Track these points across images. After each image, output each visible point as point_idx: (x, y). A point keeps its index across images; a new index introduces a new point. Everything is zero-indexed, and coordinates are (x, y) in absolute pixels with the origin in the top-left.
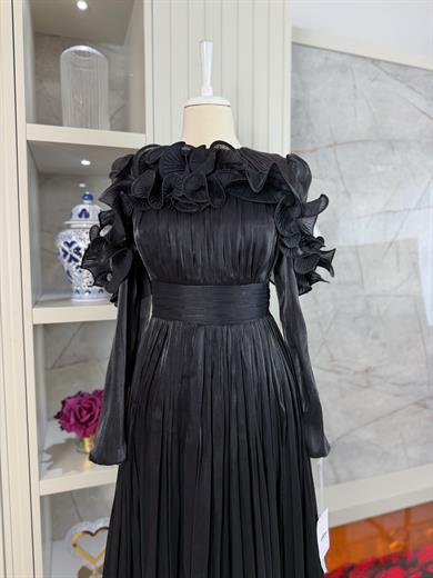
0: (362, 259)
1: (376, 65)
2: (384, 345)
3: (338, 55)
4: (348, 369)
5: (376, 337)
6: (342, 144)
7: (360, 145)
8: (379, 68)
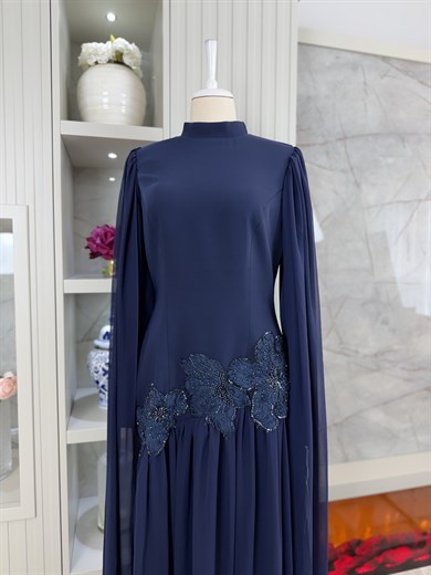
0: (372, 248)
1: (387, 62)
2: (393, 331)
3: (349, 54)
4: (357, 352)
5: (385, 323)
6: (353, 137)
7: (370, 138)
8: (390, 64)
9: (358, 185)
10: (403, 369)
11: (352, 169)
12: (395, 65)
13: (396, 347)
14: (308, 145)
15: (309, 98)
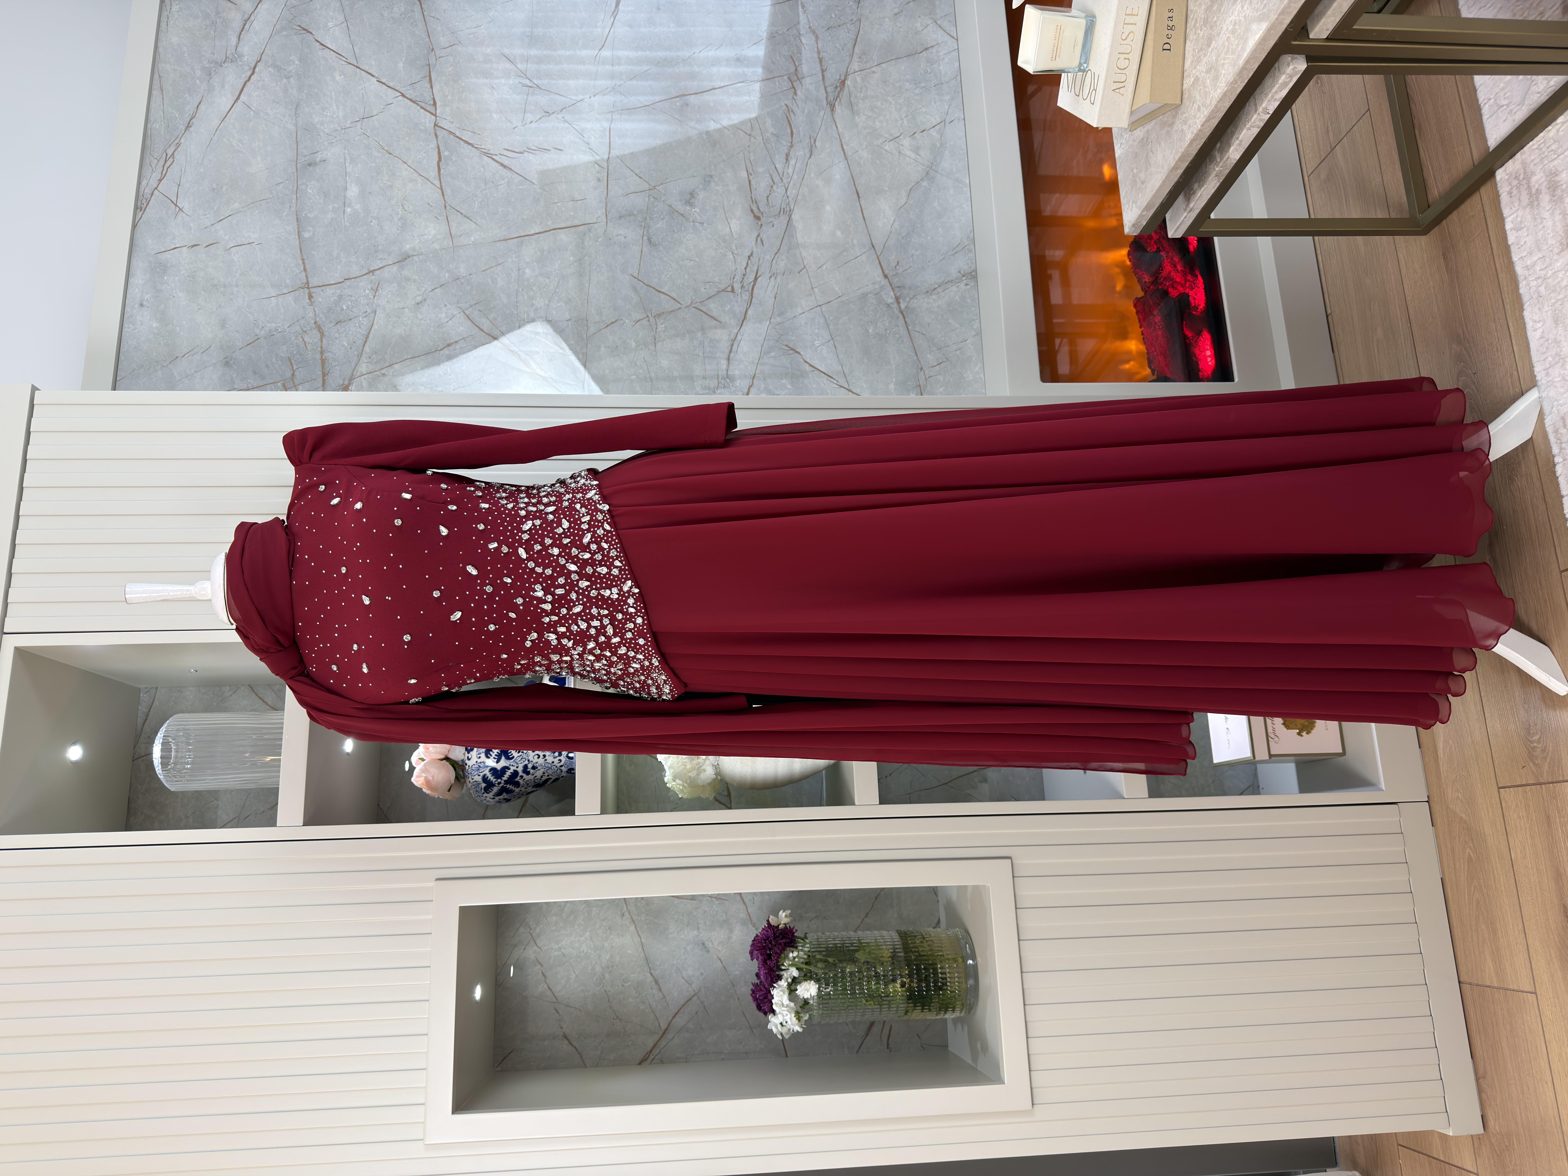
1: (148, 202)
2: (707, 180)
3: (133, 281)
6: (305, 269)
7: (306, 235)
8: (152, 194)
9: (404, 259)
10: (787, 158)
11: (371, 272)
12: (153, 183)
13: (743, 175)
15: (227, 363)
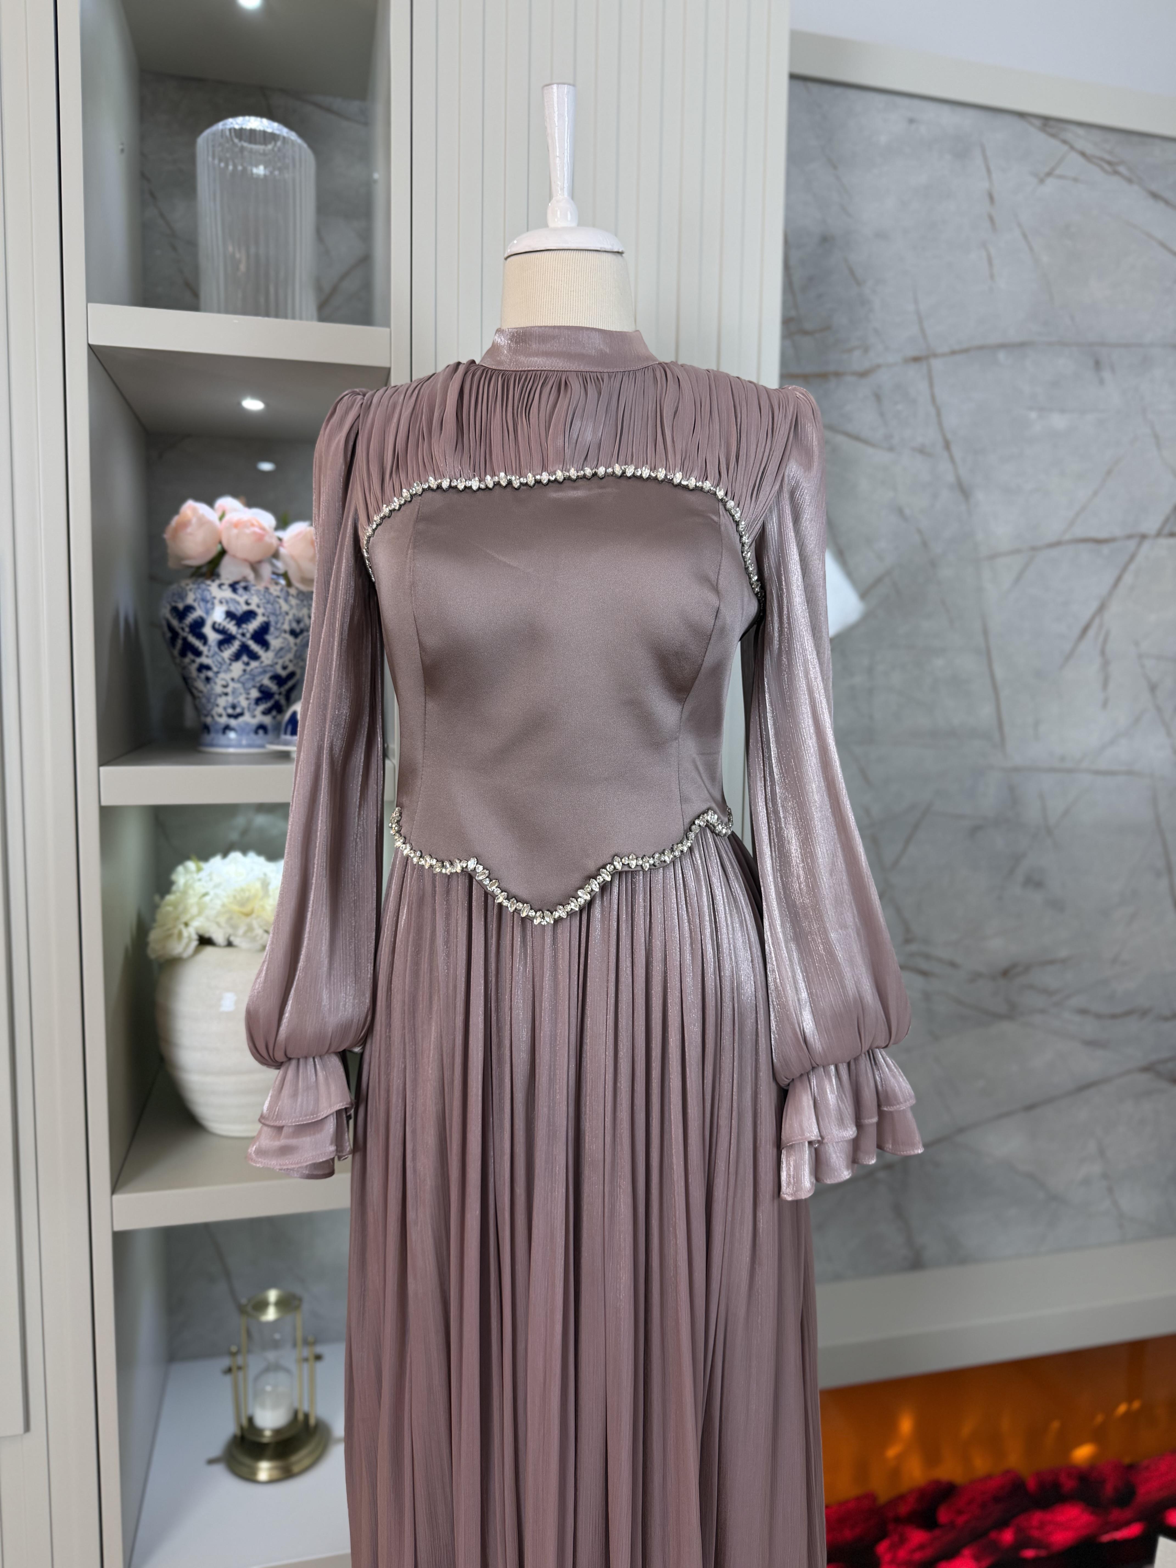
0: (1000, 673)
1: (1053, 136)
2: (1057, 906)
3: (946, 109)
4: (953, 965)
5: (1034, 882)
6: (953, 353)
7: (1002, 355)
8: (1065, 142)
9: (964, 491)
10: (1083, 1012)
11: (947, 445)
12: (1080, 144)
13: (1063, 953)
14: (823, 376)
15: (826, 240)
